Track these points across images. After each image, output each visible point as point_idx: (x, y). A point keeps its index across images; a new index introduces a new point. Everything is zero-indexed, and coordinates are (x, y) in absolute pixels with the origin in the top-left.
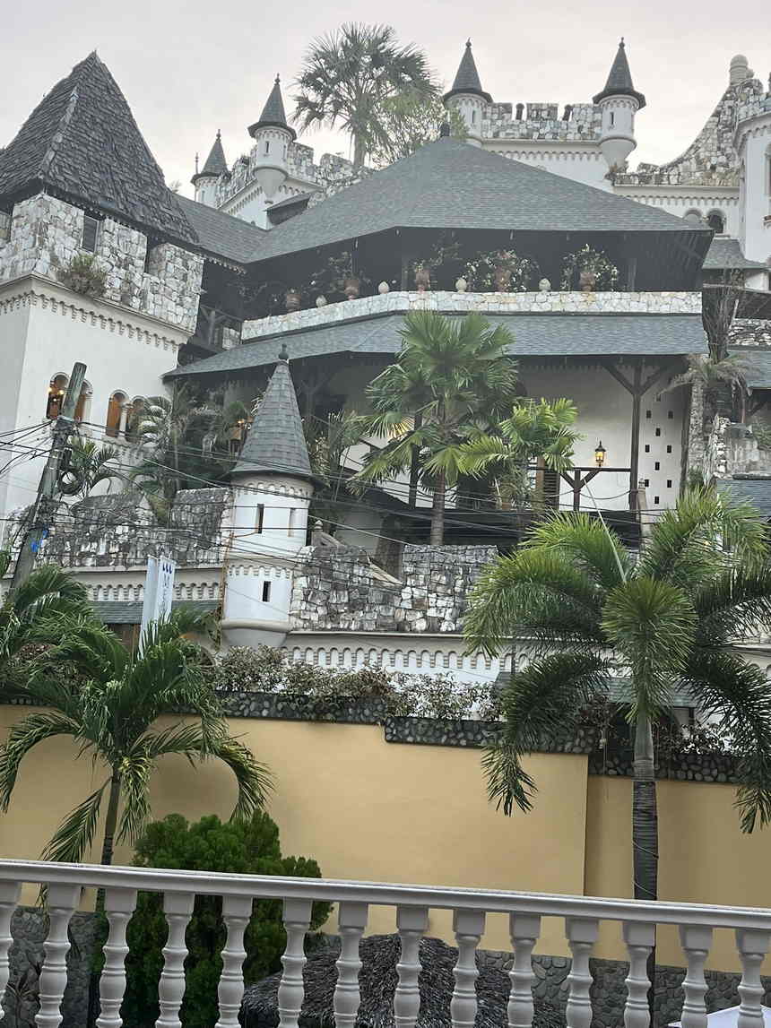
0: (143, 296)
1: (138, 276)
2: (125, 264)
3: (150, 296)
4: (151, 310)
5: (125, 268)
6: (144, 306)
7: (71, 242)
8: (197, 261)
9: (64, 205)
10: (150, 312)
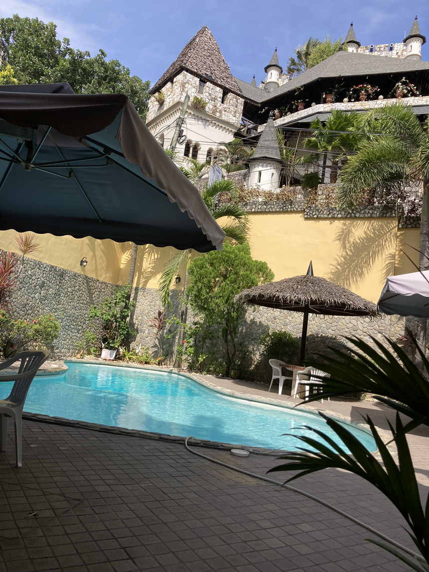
0: (220, 112)
1: (219, 104)
2: (214, 99)
3: (223, 112)
4: (224, 118)
5: (214, 101)
6: (221, 116)
7: (194, 90)
8: (242, 100)
9: (192, 76)
10: (223, 118)
